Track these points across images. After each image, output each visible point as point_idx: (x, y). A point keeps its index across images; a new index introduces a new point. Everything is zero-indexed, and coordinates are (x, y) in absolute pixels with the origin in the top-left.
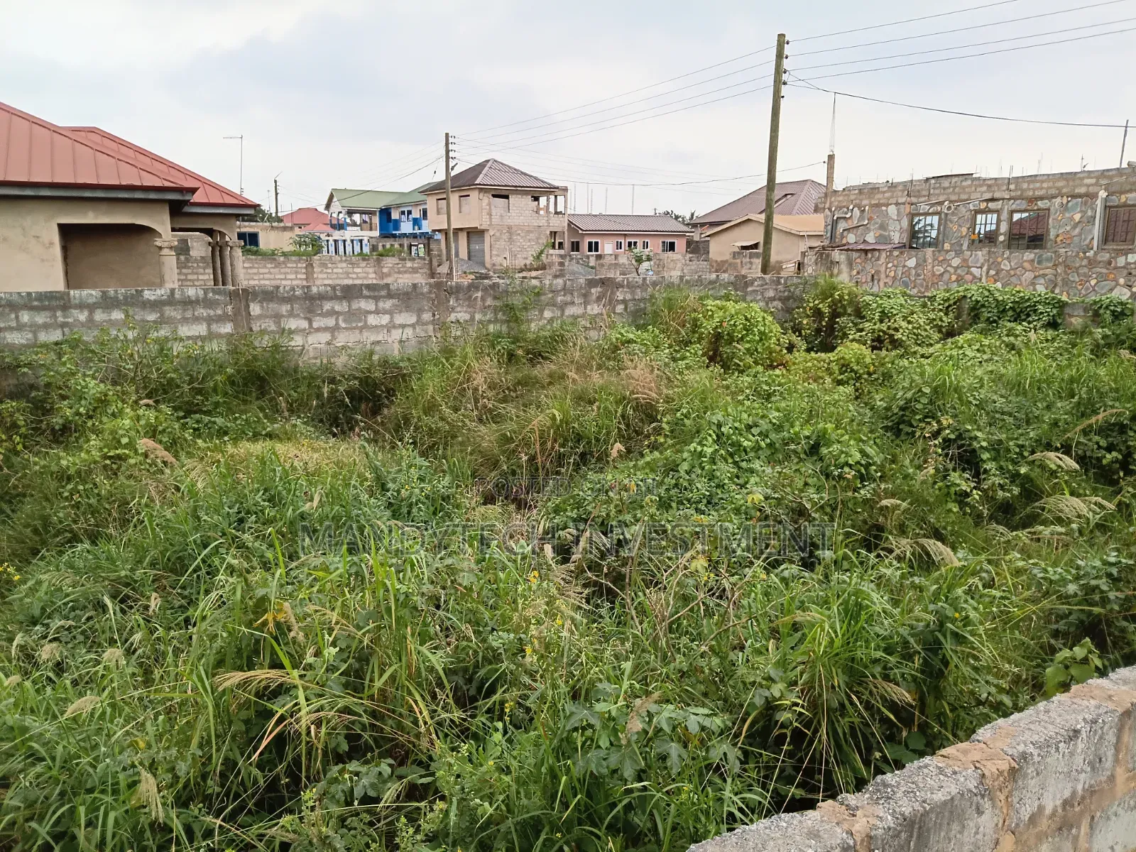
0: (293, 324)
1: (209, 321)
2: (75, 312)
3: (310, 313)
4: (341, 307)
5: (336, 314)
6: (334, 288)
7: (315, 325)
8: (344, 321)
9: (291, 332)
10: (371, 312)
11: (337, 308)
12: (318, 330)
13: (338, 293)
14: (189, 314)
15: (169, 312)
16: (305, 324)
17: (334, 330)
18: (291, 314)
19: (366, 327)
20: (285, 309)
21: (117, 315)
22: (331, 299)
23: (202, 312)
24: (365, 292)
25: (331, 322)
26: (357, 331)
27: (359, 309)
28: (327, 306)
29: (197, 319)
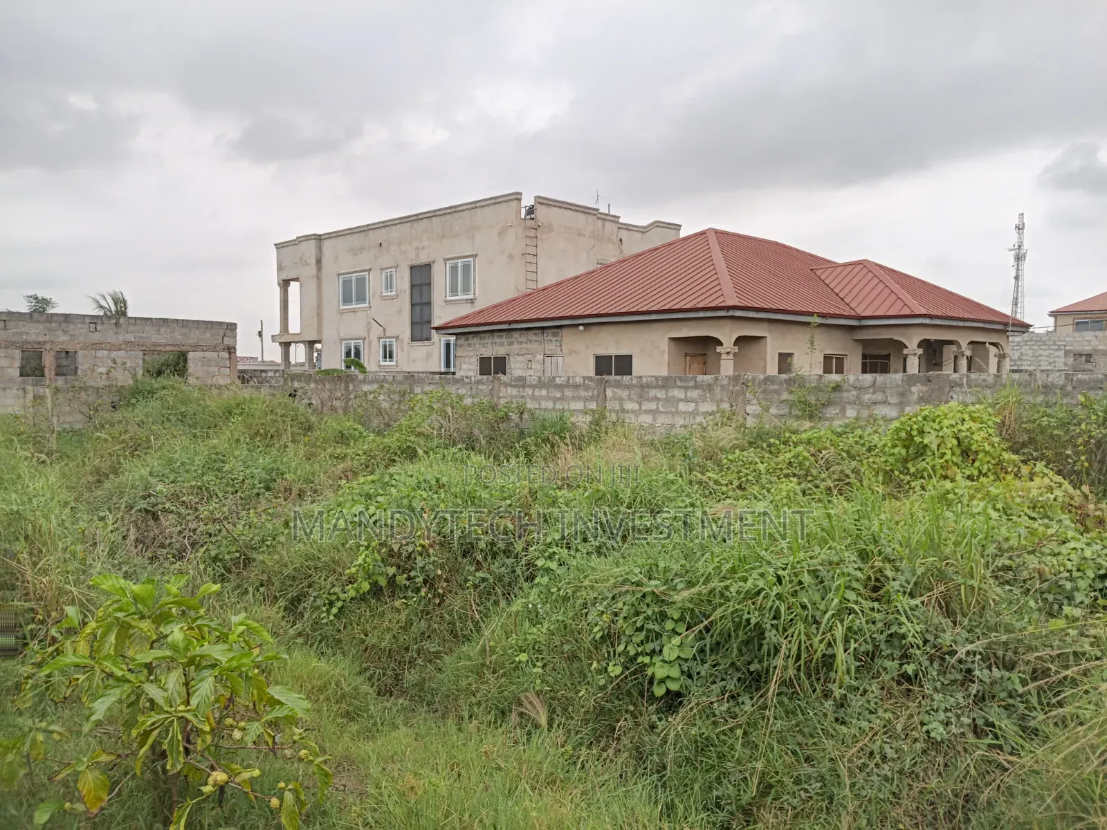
0: (629, 406)
1: (586, 400)
2: (527, 389)
3: (641, 399)
4: (661, 394)
5: (656, 399)
6: (657, 378)
7: (644, 408)
8: (663, 406)
9: (627, 411)
10: (681, 400)
11: (659, 395)
12: (646, 412)
13: (660, 383)
14: (576, 394)
15: (568, 393)
16: (636, 407)
17: (654, 413)
18: (630, 399)
19: (678, 412)
20: (625, 393)
21: (544, 392)
22: (655, 387)
23: (583, 393)
24: (679, 383)
25: (653, 406)
26: (670, 416)
27: (674, 397)
28: (652, 393)
29: (578, 398)
